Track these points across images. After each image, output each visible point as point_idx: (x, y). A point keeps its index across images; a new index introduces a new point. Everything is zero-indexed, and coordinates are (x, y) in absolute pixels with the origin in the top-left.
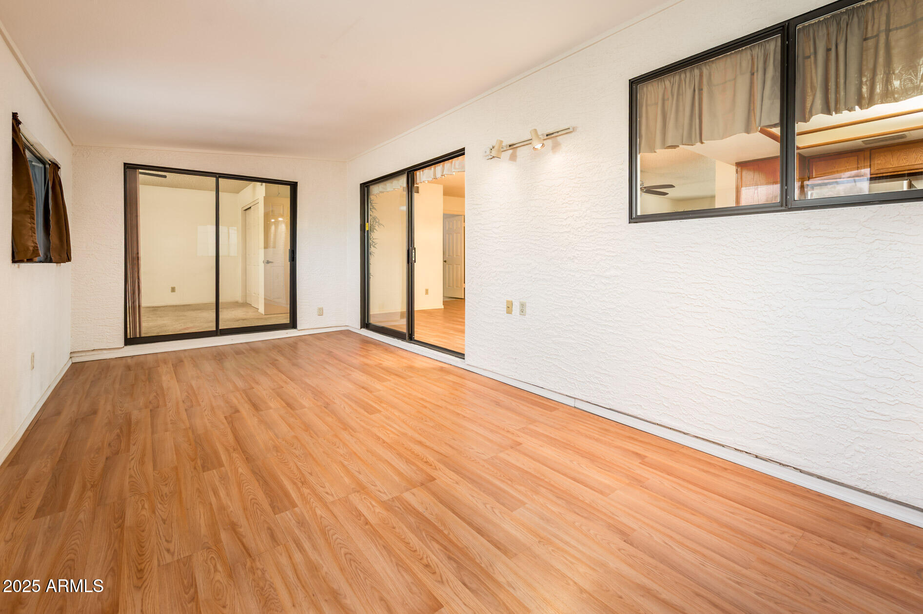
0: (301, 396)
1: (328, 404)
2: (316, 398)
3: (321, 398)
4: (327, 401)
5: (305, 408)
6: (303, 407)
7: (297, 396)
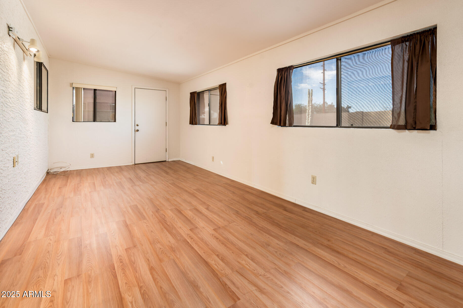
0: (174, 219)
1: (157, 211)
2: (164, 216)
3: (160, 217)
4: (157, 214)
5: (170, 209)
6: (171, 210)
7: (176, 219)
